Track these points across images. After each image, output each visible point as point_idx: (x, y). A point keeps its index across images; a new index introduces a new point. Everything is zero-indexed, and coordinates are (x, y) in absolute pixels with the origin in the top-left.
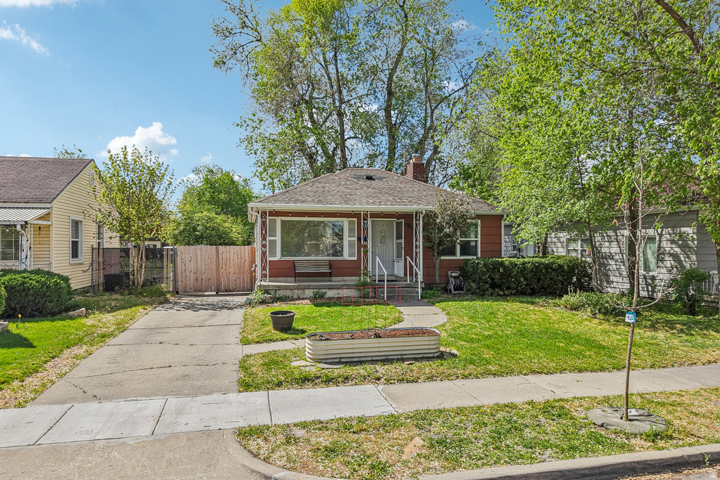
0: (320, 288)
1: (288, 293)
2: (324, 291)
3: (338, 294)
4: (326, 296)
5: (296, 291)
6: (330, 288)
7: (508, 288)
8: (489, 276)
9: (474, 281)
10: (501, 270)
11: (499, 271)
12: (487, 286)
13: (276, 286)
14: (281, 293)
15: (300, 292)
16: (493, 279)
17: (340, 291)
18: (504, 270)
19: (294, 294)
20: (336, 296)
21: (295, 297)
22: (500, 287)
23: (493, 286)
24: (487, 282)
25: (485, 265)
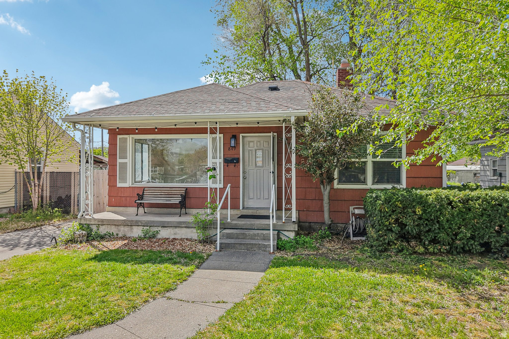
0: (150, 224)
1: (113, 230)
2: (155, 229)
3: (175, 234)
4: (159, 236)
5: (122, 228)
6: (164, 226)
7: (434, 241)
8: (397, 220)
9: (373, 226)
10: (419, 211)
11: (414, 212)
12: (391, 237)
13: (99, 220)
14: (103, 230)
15: (126, 229)
16: (402, 225)
17: (177, 230)
18: (424, 211)
19: (119, 231)
20: (172, 237)
21: (120, 235)
22: (418, 237)
23: (404, 237)
24: (391, 230)
25: (387, 201)
